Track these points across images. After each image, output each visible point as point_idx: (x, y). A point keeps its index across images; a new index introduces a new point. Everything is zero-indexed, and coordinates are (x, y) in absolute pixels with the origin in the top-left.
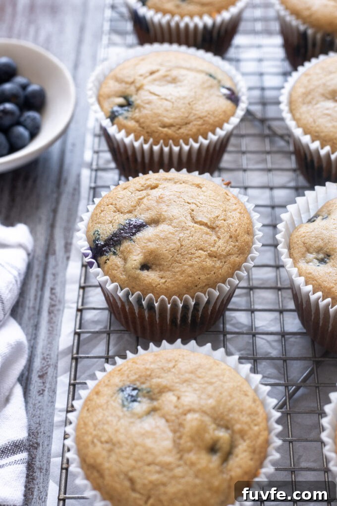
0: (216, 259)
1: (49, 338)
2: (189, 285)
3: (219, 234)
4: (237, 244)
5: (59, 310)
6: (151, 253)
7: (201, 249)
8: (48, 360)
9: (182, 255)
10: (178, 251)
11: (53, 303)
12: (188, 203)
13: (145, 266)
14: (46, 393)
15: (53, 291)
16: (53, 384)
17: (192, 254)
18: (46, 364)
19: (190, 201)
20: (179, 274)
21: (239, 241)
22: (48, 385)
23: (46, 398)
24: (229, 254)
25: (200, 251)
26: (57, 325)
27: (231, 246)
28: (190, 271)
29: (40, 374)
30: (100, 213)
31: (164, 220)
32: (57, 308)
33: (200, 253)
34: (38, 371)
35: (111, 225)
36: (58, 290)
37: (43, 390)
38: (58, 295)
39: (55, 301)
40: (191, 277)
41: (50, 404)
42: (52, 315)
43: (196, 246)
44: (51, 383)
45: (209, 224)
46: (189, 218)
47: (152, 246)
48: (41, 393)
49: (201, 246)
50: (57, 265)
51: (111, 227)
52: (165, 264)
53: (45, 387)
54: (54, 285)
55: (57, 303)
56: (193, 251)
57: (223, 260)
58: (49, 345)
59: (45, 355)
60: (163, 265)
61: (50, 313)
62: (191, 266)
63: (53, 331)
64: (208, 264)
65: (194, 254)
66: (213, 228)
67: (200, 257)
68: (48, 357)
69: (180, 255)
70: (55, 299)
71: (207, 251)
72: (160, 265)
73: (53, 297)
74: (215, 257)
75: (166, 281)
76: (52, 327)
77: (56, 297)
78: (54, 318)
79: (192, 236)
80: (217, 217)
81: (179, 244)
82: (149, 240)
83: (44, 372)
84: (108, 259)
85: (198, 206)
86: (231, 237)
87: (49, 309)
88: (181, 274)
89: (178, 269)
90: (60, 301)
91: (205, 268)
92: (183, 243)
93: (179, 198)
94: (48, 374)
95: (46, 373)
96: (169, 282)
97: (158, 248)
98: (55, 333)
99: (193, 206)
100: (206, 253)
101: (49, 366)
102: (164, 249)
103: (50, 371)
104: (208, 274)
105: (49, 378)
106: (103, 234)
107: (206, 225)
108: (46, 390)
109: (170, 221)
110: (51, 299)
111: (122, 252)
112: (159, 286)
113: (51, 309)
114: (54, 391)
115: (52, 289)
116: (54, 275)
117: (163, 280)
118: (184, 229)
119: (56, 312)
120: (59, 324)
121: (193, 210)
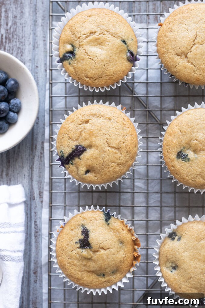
0: (120, 166)
1: (36, 251)
2: (109, 180)
3: (121, 152)
4: (130, 155)
5: (39, 235)
6: (90, 166)
7: (113, 162)
8: (37, 264)
9: (104, 166)
10: (102, 164)
11: (36, 231)
12: (105, 134)
13: (87, 172)
14: (38, 282)
15: (36, 223)
16: (41, 277)
17: (109, 165)
18: (36, 266)
19: (106, 133)
20: (103, 175)
21: (131, 153)
22: (38, 278)
23: (38, 284)
24: (127, 162)
25: (113, 163)
26: (39, 244)
27: (128, 158)
28: (108, 174)
29: (34, 272)
30: (62, 139)
31: (94, 146)
32: (38, 233)
33: (113, 165)
34: (33, 270)
35: (68, 148)
36: (38, 223)
37: (37, 281)
38: (38, 226)
39: (37, 229)
40: (109, 176)
41: (40, 288)
42: (37, 238)
43: (111, 161)
44: (39, 277)
45: (116, 147)
46: (106, 144)
47: (89, 162)
48: (35, 282)
49: (113, 161)
50: (36, 207)
51: (68, 149)
52: (97, 170)
53: (37, 279)
54: (36, 219)
55: (38, 231)
56: (110, 164)
57: (124, 165)
58: (37, 256)
59: (35, 261)
60: (96, 171)
61: (36, 236)
62: (109, 171)
63: (38, 247)
64: (117, 170)
65: (110, 165)
66: (118, 149)
67: (113, 167)
68: (37, 262)
69: (103, 166)
70: (37, 228)
71: (116, 163)
72: (94, 170)
73: (36, 227)
74: (120, 165)
75: (98, 178)
76: (37, 245)
77: (38, 227)
78: (38, 240)
79: (108, 156)
80: (120, 142)
81: (102, 161)
82: (88, 159)
83: (36, 271)
84: (69, 167)
85: (110, 136)
86: (127, 152)
87: (35, 234)
88: (105, 175)
89: (103, 173)
90: (39, 230)
91: (116, 172)
92: (105, 160)
93: (100, 131)
94: (38, 272)
95: (37, 271)
96: (99, 179)
97: (92, 163)
98: (39, 248)
99: (107, 136)
100: (116, 164)
101: (38, 267)
102: (96, 164)
103: (39, 270)
104: (117, 174)
105: (38, 275)
106: (65, 153)
107: (114, 148)
108: (38, 280)
109: (97, 147)
110: (35, 228)
111: (75, 164)
112: (95, 181)
113: (36, 234)
114: (41, 281)
115: (35, 222)
116: (35, 213)
117: (97, 178)
118: (104, 152)
119: (38, 236)
120: (40, 244)
121: (108, 139)
